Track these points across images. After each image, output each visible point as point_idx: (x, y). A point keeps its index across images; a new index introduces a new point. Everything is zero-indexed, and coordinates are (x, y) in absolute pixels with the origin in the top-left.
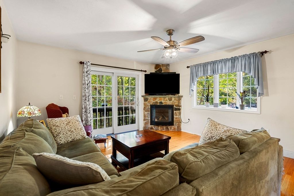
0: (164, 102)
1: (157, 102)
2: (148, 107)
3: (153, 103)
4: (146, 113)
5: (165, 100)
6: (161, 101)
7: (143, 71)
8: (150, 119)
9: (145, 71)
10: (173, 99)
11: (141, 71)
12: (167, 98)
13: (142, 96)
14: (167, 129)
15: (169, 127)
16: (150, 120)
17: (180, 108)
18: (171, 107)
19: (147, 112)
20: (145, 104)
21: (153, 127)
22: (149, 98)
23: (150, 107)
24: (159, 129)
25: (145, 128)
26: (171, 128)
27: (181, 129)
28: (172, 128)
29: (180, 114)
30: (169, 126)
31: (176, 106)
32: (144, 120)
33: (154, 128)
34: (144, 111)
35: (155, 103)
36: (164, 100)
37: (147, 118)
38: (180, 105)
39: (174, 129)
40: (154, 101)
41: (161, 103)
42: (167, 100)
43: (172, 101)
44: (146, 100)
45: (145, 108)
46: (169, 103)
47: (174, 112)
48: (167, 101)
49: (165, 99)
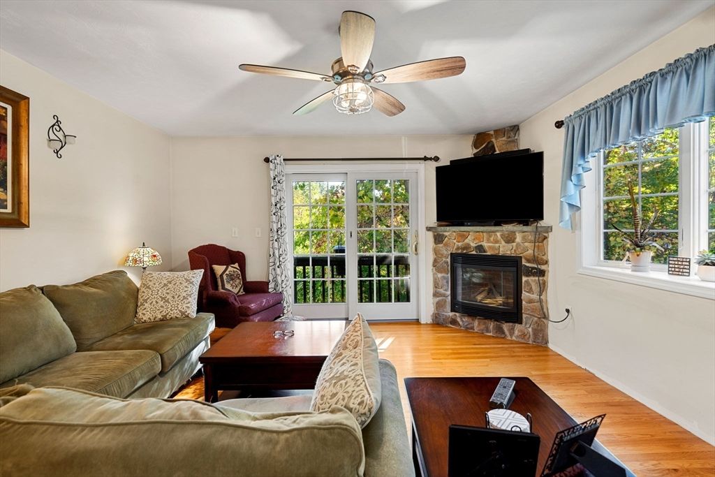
0: (490, 247)
1: (467, 247)
2: (444, 259)
3: (458, 248)
4: (440, 275)
5: (492, 239)
6: (480, 244)
7: (431, 159)
8: (449, 293)
9: (436, 159)
10: (519, 238)
11: (425, 159)
12: (498, 234)
13: (429, 229)
14: (500, 330)
15: (506, 327)
16: (449, 298)
17: (543, 267)
18: (513, 264)
19: (443, 275)
20: (436, 251)
21: (459, 320)
22: (446, 234)
23: (449, 260)
24: (475, 328)
25: (436, 317)
26: (512, 331)
27: (547, 342)
28: (516, 332)
29: (543, 287)
30: (507, 322)
31: (528, 261)
32: (435, 295)
33: (461, 323)
34: (435, 271)
35: (463, 249)
36: (488, 241)
37: (442, 291)
38: (544, 258)
39: (524, 335)
40: (460, 244)
41: (480, 248)
42: (497, 242)
43: (514, 244)
44: (438, 239)
45: (435, 261)
46: (505, 249)
47: (524, 279)
48: (497, 245)
49: (490, 237)
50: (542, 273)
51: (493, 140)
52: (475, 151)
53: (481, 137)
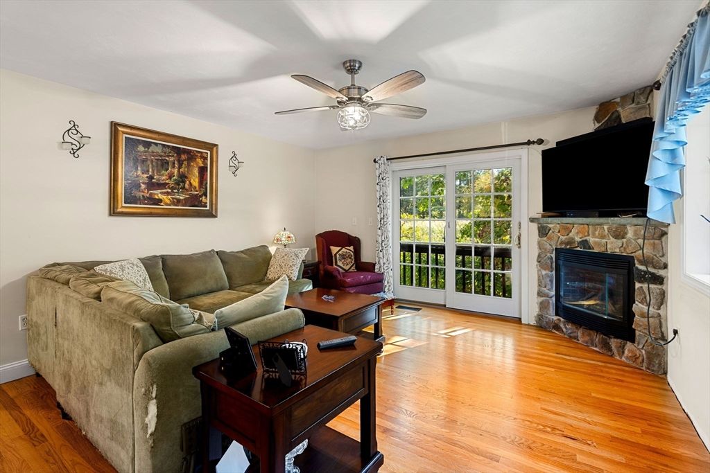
0: (595, 243)
1: (571, 242)
2: (548, 255)
3: (561, 243)
4: (544, 272)
5: (597, 233)
6: (585, 238)
7: (533, 142)
8: (554, 293)
9: (540, 142)
10: (630, 235)
11: (529, 143)
12: (606, 227)
13: (532, 220)
14: (606, 346)
15: (614, 343)
16: (554, 299)
17: (661, 273)
18: (623, 264)
19: (547, 272)
20: (540, 246)
21: (562, 325)
22: (550, 226)
23: (553, 256)
25: (540, 319)
26: (622, 349)
27: (665, 373)
28: (626, 352)
29: (662, 298)
30: (615, 337)
31: (641, 263)
32: (540, 294)
33: (564, 330)
34: (539, 268)
35: (567, 243)
36: (594, 236)
37: (545, 290)
38: (663, 260)
39: (635, 358)
40: (564, 238)
41: (584, 243)
42: (603, 237)
43: (624, 240)
44: (543, 232)
45: (539, 256)
46: (614, 246)
47: (637, 285)
48: (604, 241)
49: (595, 230)
50: (659, 280)
51: (620, 109)
52: (598, 125)
53: (605, 108)
